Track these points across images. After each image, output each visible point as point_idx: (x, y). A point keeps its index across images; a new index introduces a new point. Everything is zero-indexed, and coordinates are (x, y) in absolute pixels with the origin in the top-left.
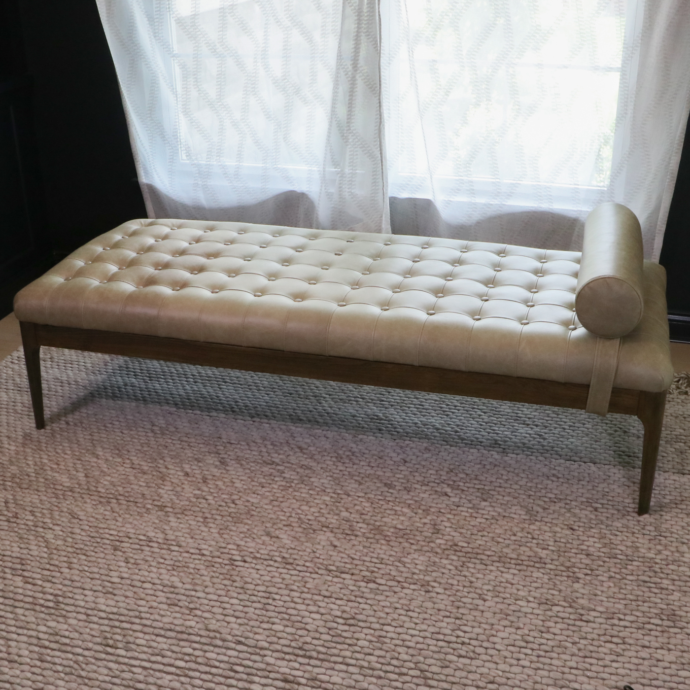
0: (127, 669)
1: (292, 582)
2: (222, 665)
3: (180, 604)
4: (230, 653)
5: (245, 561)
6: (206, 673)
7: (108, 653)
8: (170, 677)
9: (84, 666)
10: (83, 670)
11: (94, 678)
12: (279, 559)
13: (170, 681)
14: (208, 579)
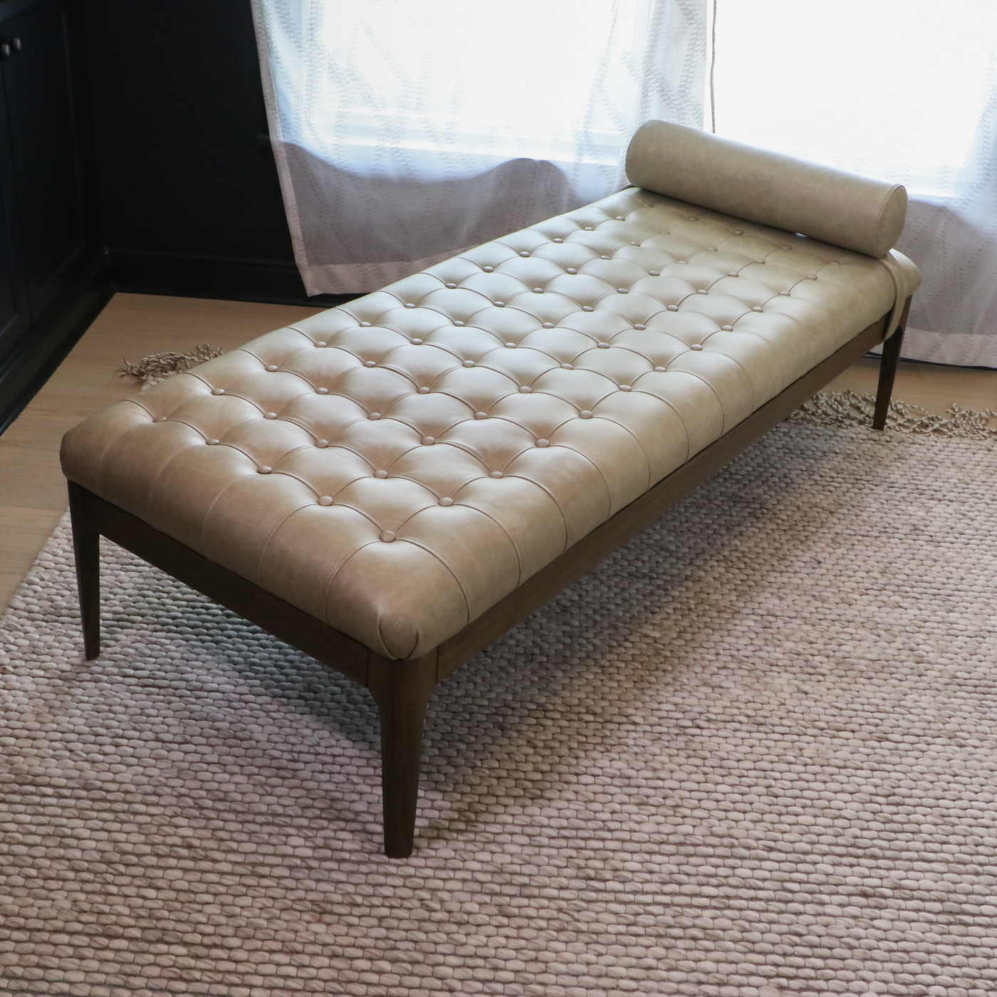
0: (642, 911)
1: (782, 751)
2: (767, 884)
3: (651, 801)
4: (766, 864)
5: (698, 727)
6: (752, 899)
7: (597, 891)
8: (708, 913)
9: (576, 915)
10: (577, 920)
11: (602, 930)
12: (744, 719)
13: (713, 918)
14: (665, 759)
